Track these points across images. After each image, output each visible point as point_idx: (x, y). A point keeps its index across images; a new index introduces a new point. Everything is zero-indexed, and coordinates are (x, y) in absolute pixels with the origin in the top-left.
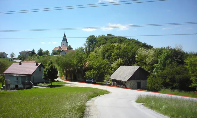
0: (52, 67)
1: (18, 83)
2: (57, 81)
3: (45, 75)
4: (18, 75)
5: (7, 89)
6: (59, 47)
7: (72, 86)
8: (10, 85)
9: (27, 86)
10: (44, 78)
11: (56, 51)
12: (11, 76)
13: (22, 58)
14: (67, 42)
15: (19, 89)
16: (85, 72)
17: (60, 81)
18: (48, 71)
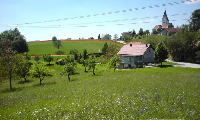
0: (162, 48)
1: (131, 63)
2: (166, 61)
3: (156, 56)
4: (131, 56)
5: (121, 68)
6: (159, 25)
7: (183, 67)
8: (123, 64)
9: (139, 66)
10: (155, 59)
11: (156, 30)
12: (124, 56)
13: (125, 39)
14: (167, 20)
15: (132, 68)
16: (196, 53)
17: (168, 62)
18: (159, 52)
